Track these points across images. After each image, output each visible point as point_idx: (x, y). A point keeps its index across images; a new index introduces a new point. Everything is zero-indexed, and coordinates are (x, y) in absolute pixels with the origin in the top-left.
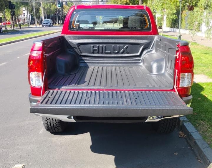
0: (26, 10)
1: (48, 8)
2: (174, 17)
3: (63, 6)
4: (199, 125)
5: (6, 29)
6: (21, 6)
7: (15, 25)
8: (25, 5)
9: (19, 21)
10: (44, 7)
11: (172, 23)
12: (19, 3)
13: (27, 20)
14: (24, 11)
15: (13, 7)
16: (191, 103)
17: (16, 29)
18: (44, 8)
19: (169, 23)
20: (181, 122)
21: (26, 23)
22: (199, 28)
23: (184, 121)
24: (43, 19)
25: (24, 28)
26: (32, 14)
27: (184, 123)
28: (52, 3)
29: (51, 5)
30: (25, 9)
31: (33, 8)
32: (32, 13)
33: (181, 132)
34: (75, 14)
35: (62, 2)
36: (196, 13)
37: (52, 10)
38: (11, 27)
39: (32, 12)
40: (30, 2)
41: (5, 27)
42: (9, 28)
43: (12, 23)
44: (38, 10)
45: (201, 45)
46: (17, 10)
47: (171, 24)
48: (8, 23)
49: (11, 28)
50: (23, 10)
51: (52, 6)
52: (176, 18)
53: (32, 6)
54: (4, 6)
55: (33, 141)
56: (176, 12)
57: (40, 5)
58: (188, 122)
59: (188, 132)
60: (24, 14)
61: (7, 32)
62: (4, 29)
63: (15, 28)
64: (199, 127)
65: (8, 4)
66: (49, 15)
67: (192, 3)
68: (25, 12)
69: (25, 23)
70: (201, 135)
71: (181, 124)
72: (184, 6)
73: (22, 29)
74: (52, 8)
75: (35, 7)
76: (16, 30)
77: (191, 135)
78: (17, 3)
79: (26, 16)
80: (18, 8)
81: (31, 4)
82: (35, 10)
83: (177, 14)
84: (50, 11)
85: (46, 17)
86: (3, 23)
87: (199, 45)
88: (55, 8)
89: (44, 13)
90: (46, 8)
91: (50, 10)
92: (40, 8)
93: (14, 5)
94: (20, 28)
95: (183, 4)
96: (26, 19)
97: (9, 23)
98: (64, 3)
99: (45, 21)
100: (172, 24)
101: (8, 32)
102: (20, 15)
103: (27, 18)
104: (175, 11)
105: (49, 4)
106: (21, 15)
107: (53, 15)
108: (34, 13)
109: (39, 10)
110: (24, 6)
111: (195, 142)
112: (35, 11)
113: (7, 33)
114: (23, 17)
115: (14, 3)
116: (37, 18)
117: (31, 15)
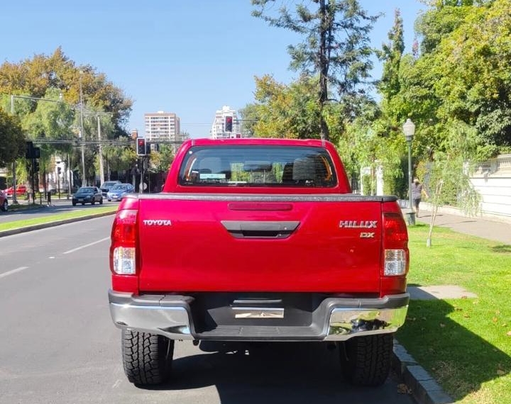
0: (63, 161)
1: (114, 157)
2: (397, 172)
3: (150, 153)
4: (437, 369)
5: (16, 202)
6: (53, 152)
7: (37, 194)
8: (62, 151)
9: (45, 186)
10: (105, 154)
11: (396, 188)
12: (49, 146)
13: (63, 182)
14: (59, 163)
15: (37, 154)
16: (407, 306)
17: (39, 203)
18: (105, 157)
19: (389, 188)
20: (402, 366)
21: (61, 191)
22: (455, 198)
23: (408, 364)
24: (102, 182)
25: (57, 201)
26: (78, 171)
27: (408, 367)
28: (123, 147)
29: (121, 151)
30: (60, 160)
31: (80, 157)
32: (77, 168)
33: (402, 385)
34: (191, 155)
35: (147, 143)
36: (438, 161)
37: (123, 160)
38: (28, 198)
39: (75, 166)
40: (74, 144)
41: (14, 198)
42: (22, 201)
43: (29, 190)
44: (90, 162)
45: (458, 233)
46: (44, 161)
47: (393, 190)
48: (19, 191)
49: (27, 201)
50: (57, 160)
51: (123, 153)
52: (401, 176)
53: (79, 153)
54: (16, 152)
55: (101, 399)
56: (400, 161)
57: (96, 150)
58: (417, 365)
59: (416, 380)
60: (59, 169)
61: (17, 209)
62: (10, 202)
63: (37, 201)
64: (438, 371)
65: (25, 146)
66: (116, 172)
67: (437, 144)
68: (62, 165)
69: (59, 189)
70: (439, 384)
71: (402, 370)
72: (421, 153)
73: (53, 204)
74: (123, 158)
75: (85, 154)
76: (37, 205)
77: (420, 385)
78: (44, 146)
79: (61, 175)
80: (47, 157)
81: (75, 148)
82: (85, 160)
83: (403, 166)
84: (118, 164)
85: (109, 177)
86: (7, 190)
87: (454, 232)
88: (131, 157)
89: (105, 169)
90: (110, 156)
91: (119, 161)
92: (97, 156)
93: (38, 149)
94: (49, 200)
95: (420, 148)
96: (61, 182)
97: (22, 191)
98: (152, 146)
99: (106, 185)
100: (395, 191)
101: (21, 209)
102: (48, 173)
103: (63, 178)
104: (397, 161)
105: (116, 149)
106: (52, 172)
107: (124, 172)
108: (81, 167)
109: (95, 161)
110: (60, 151)
111: (427, 395)
112: (85, 164)
113: (17, 211)
114: (54, 177)
115: (38, 146)
116: (87, 178)
117: (75, 173)
